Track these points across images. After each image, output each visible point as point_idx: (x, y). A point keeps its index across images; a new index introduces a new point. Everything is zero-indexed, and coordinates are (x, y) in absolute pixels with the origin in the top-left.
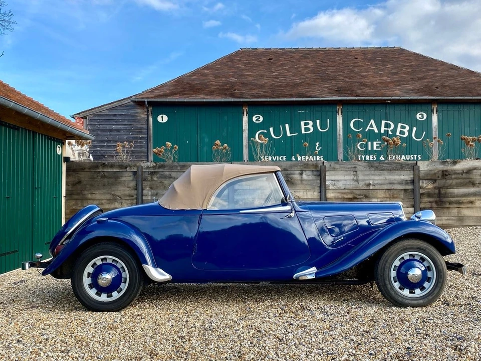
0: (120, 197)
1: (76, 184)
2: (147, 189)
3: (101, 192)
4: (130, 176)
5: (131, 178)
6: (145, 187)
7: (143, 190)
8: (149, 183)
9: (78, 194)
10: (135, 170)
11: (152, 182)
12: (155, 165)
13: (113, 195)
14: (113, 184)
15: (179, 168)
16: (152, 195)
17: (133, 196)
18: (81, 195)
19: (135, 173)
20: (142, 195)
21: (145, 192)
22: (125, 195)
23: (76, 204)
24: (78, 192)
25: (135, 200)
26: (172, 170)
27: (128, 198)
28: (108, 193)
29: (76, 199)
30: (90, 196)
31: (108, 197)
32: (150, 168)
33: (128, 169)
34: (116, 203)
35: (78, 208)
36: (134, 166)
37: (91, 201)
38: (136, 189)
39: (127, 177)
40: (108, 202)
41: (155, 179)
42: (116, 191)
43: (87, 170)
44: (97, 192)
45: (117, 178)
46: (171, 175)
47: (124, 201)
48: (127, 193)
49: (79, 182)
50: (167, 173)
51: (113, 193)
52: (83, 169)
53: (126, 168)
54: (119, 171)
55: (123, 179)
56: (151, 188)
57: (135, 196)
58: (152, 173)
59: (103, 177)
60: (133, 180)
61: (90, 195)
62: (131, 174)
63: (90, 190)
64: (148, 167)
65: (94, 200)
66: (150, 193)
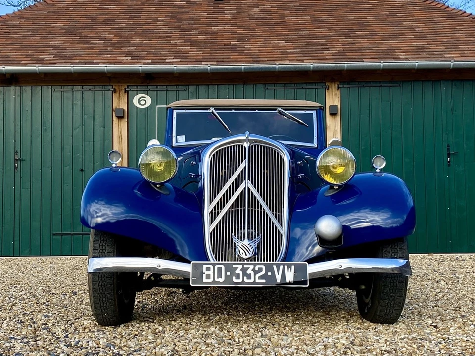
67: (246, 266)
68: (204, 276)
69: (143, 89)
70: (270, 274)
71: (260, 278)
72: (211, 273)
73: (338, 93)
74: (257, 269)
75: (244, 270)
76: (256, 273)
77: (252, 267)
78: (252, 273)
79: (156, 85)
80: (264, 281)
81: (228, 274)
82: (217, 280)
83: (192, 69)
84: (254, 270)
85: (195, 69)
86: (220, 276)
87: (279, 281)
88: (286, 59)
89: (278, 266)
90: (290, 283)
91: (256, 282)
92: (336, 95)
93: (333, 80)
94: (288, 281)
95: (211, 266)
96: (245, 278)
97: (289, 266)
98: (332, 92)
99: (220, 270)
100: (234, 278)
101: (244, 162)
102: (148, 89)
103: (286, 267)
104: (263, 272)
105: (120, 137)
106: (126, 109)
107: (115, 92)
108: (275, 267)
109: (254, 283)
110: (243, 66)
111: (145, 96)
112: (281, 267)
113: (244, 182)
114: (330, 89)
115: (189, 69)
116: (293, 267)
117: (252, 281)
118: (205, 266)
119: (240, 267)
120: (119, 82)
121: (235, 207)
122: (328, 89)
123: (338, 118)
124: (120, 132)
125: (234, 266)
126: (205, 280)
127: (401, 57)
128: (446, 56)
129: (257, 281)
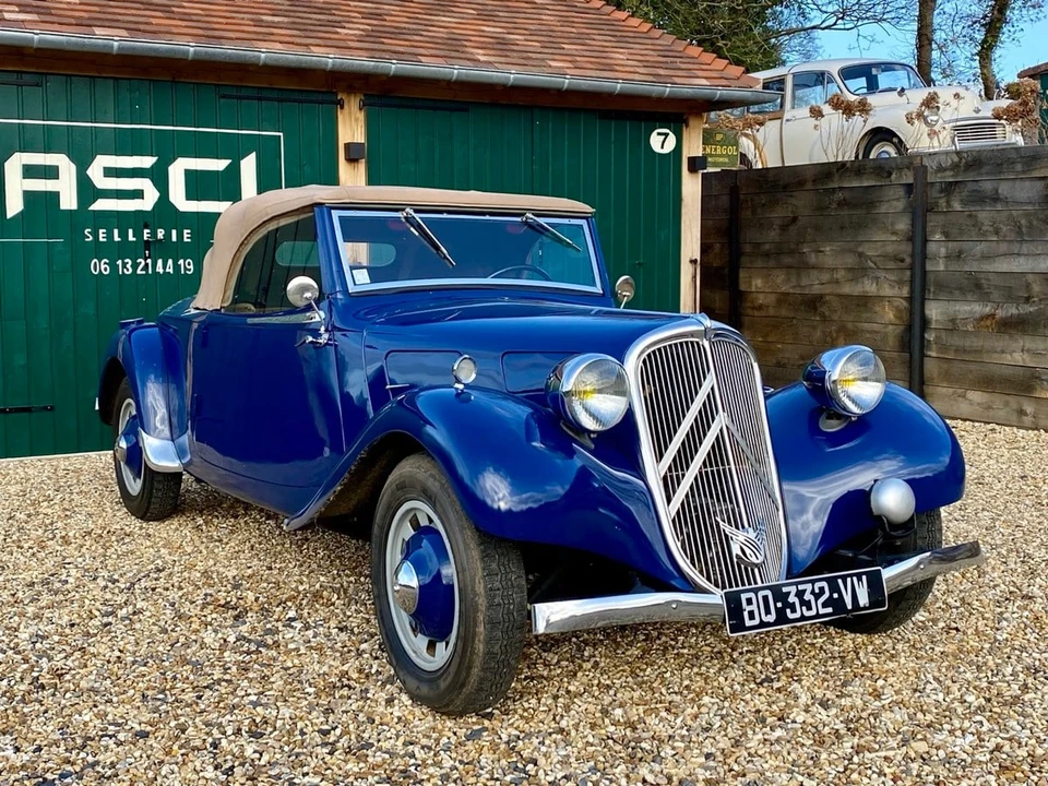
0: (875, 264)
1: (787, 226)
2: (937, 237)
3: (836, 246)
4: (898, 200)
5: (900, 205)
6: (934, 233)
7: (925, 241)
8: (940, 219)
9: (791, 252)
10: (911, 181)
11: (949, 217)
12: (956, 159)
13: (861, 255)
14: (860, 226)
15: (1019, 167)
16: (947, 257)
17: (902, 261)
18: (797, 255)
19: (909, 188)
20: (924, 257)
21: (932, 247)
22: (885, 256)
23: (788, 280)
24: (793, 246)
25: (908, 273)
26: (1000, 172)
27: (891, 265)
28: (850, 251)
29: (789, 267)
30: (813, 259)
31: (850, 260)
32: (945, 170)
33: (894, 176)
34: (866, 278)
35: (791, 291)
36: (908, 168)
37: (815, 272)
38: (911, 239)
39: (894, 203)
40: (850, 276)
41: (957, 206)
42: (866, 246)
43: (809, 186)
44: (828, 249)
45: (871, 205)
46: (997, 191)
47: (882, 274)
48: (890, 249)
49: (794, 220)
50: (987, 186)
51: (860, 250)
52: (801, 184)
53: (890, 174)
54: (873, 183)
55: (883, 208)
56: (946, 234)
57: (908, 260)
58: (949, 189)
59: (842, 204)
60: (904, 210)
61: (813, 255)
62: (901, 192)
63: (815, 241)
64: (941, 169)
65: (819, 268)
66: (943, 251)
67: (801, 587)
68: (746, 614)
70: (836, 596)
71: (825, 605)
72: (754, 607)
73: (361, 116)
74: (817, 591)
75: (800, 594)
76: (817, 596)
77: (809, 587)
78: (812, 598)
80: (830, 610)
81: (779, 605)
82: (765, 619)
83: (76, 44)
84: (813, 592)
85: (84, 45)
86: (768, 612)
87: (850, 607)
88: (272, 38)
89: (844, 578)
90: (865, 608)
91: (820, 613)
92: (357, 120)
93: (351, 90)
94: (862, 605)
95: (752, 595)
96: (804, 608)
97: (859, 576)
98: (350, 113)
99: (765, 598)
100: (788, 611)
101: (708, 377)
103: (855, 579)
104: (827, 595)
108: (840, 581)
109: (818, 616)
110: (191, 48)
112: (849, 579)
113: (717, 418)
114: (346, 106)
115: (67, 43)
116: (864, 577)
117: (813, 612)
118: (744, 597)
119: (793, 589)
121: (711, 466)
122: (342, 108)
123: (362, 166)
125: (785, 590)
126: (748, 623)
127: (482, 58)
128: (553, 64)
129: (822, 611)
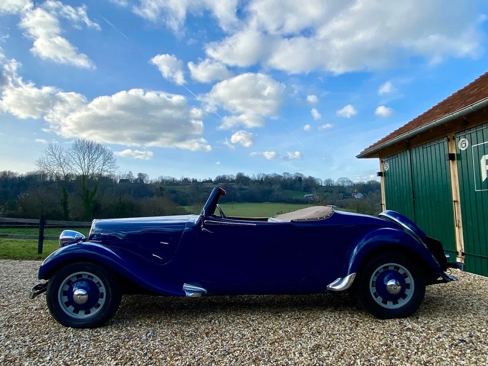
69: (463, 135)
79: (470, 129)
102: (465, 134)
105: (454, 176)
106: (455, 153)
107: (449, 140)
111: (464, 139)
120: (450, 132)
124: (454, 172)
